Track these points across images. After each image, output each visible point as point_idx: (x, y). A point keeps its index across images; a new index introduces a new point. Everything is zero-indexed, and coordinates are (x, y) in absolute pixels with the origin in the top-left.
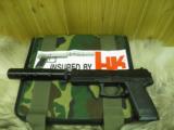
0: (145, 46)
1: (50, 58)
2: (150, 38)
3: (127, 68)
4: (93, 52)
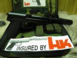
1: (17, 42)
4: (47, 37)
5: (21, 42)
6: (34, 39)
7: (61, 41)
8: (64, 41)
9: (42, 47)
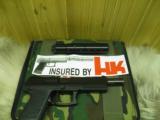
0: (141, 53)
1: (49, 62)
2: (145, 45)
3: (127, 72)
4: (92, 57)
5: (55, 62)
6: (73, 59)
7: (113, 63)
8: (117, 63)
9: (85, 71)
